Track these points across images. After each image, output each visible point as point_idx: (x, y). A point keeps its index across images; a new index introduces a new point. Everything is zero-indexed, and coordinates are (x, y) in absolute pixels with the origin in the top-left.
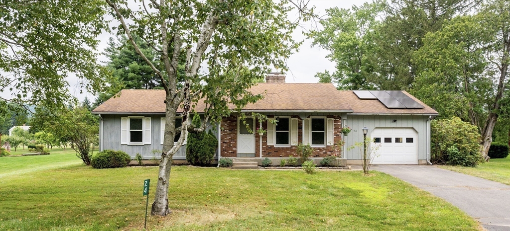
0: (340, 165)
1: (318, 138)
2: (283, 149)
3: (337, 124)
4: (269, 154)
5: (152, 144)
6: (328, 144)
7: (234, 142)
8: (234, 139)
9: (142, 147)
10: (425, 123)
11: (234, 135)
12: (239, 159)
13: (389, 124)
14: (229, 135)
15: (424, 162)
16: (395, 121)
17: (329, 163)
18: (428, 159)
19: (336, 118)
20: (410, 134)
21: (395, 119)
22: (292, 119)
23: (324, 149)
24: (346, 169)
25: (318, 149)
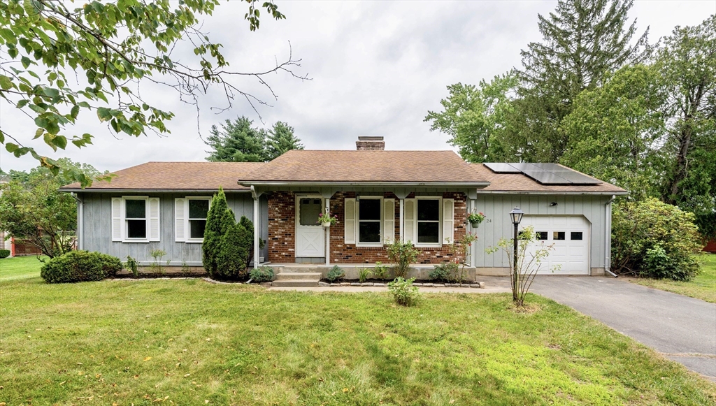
0: (464, 279)
1: (429, 232)
2: (370, 249)
3: (459, 210)
4: (347, 259)
5: (162, 242)
6: (445, 242)
7: (290, 239)
8: (291, 234)
9: (146, 246)
10: (603, 208)
11: (290, 226)
12: (290, 268)
13: (544, 209)
14: (282, 226)
15: (600, 271)
16: (554, 204)
17: (445, 276)
18: (606, 267)
19: (458, 199)
20: (578, 226)
21: (554, 200)
22: (386, 200)
23: (438, 250)
24: (476, 287)
25: (428, 250)
